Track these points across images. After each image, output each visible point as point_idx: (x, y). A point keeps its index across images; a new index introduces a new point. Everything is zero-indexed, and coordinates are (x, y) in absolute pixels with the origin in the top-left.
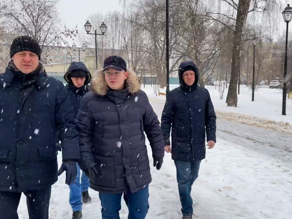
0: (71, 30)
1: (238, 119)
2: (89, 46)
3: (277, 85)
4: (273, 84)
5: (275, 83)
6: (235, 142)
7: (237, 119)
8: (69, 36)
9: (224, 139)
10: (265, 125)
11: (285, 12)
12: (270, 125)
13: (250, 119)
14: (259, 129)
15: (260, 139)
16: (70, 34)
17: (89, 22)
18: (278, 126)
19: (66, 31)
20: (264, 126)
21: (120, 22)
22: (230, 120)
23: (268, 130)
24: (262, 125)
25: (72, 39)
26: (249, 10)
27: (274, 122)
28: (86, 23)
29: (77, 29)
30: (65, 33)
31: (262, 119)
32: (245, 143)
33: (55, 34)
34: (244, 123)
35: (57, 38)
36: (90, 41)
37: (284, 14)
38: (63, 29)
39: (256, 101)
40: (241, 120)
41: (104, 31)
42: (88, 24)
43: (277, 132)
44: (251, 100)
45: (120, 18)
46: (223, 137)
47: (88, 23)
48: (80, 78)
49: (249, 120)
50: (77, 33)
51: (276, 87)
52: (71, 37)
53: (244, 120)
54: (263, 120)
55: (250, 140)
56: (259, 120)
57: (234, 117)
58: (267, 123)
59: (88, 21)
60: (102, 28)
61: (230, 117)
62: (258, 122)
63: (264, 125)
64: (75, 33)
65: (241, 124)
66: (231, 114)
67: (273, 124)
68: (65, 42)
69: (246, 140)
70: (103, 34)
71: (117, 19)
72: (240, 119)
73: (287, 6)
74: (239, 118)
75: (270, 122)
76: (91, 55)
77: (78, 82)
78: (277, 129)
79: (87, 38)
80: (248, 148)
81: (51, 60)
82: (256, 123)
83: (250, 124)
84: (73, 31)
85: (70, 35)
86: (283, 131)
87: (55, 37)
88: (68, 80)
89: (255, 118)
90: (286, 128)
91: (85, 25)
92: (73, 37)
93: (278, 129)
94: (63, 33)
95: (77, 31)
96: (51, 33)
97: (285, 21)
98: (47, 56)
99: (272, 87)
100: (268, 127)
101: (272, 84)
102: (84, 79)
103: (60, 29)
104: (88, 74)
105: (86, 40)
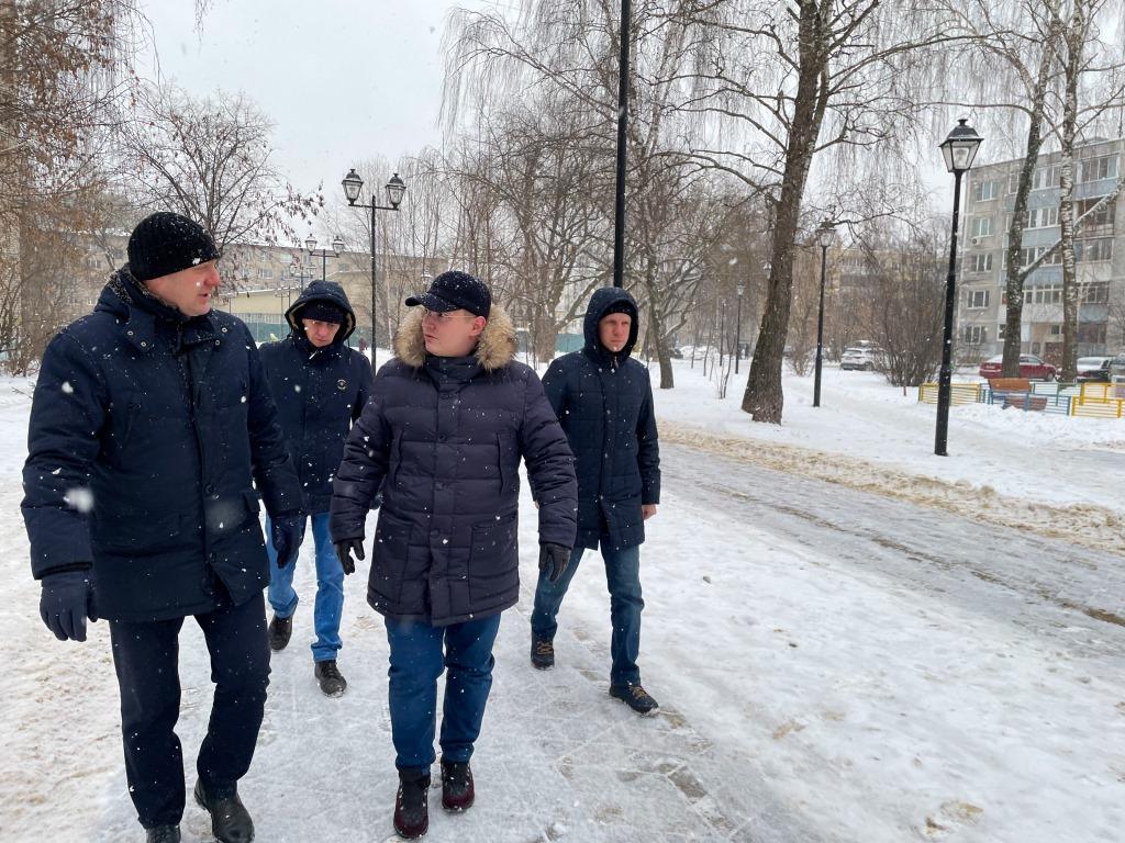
0: (305, 196)
1: (810, 466)
2: (348, 248)
3: (862, 361)
4: (850, 358)
5: (858, 355)
6: (847, 557)
7: (806, 465)
8: (299, 213)
9: (801, 542)
10: (908, 491)
11: (954, 144)
12: (924, 491)
13: (849, 468)
14: (892, 504)
15: (925, 547)
16: (302, 206)
17: (356, 172)
18: (957, 496)
19: (290, 199)
20: (906, 496)
21: (441, 177)
22: (782, 468)
23: (924, 508)
24: (898, 492)
25: (306, 221)
26: (818, 144)
27: (938, 483)
28: (349, 176)
29: (320, 193)
30: (288, 204)
31: (893, 471)
32: (880, 559)
33: (260, 208)
34: (835, 482)
35: (265, 218)
36: (352, 234)
37: (948, 150)
38: (282, 194)
39: (825, 406)
40: (819, 470)
41: (395, 200)
42: (352, 179)
43: (961, 518)
44: (812, 403)
45: (439, 166)
46: (796, 536)
47: (352, 174)
48: (325, 323)
49: (849, 472)
50: (321, 205)
51: (861, 368)
52: (304, 216)
53: (831, 472)
54: (899, 473)
55: (890, 548)
56: (882, 473)
57: (794, 458)
58: (915, 483)
59: (353, 170)
60: (392, 191)
61: (780, 458)
62: (880, 480)
63: (902, 491)
64: (315, 205)
65: (824, 483)
66: (783, 450)
67: (934, 488)
68: (288, 230)
69: (877, 549)
70: (395, 208)
71: (432, 170)
72: (817, 465)
73: (958, 123)
74: (813, 463)
75: (925, 481)
76: (355, 269)
77: (320, 333)
78: (957, 509)
79: (346, 225)
80: (905, 585)
81: (246, 279)
82: (877, 482)
83: (856, 483)
84: (311, 200)
85: (300, 209)
86: (979, 516)
87: (261, 216)
88: (295, 325)
89: (867, 464)
90: (986, 506)
91: (344, 182)
92: (310, 216)
93: (960, 506)
94: (282, 203)
95: (321, 199)
96: (249, 205)
97: (951, 168)
98: (236, 268)
99: (847, 367)
100: (923, 500)
101: (847, 358)
102: (337, 327)
103: (274, 191)
104: (349, 316)
105: (343, 230)
